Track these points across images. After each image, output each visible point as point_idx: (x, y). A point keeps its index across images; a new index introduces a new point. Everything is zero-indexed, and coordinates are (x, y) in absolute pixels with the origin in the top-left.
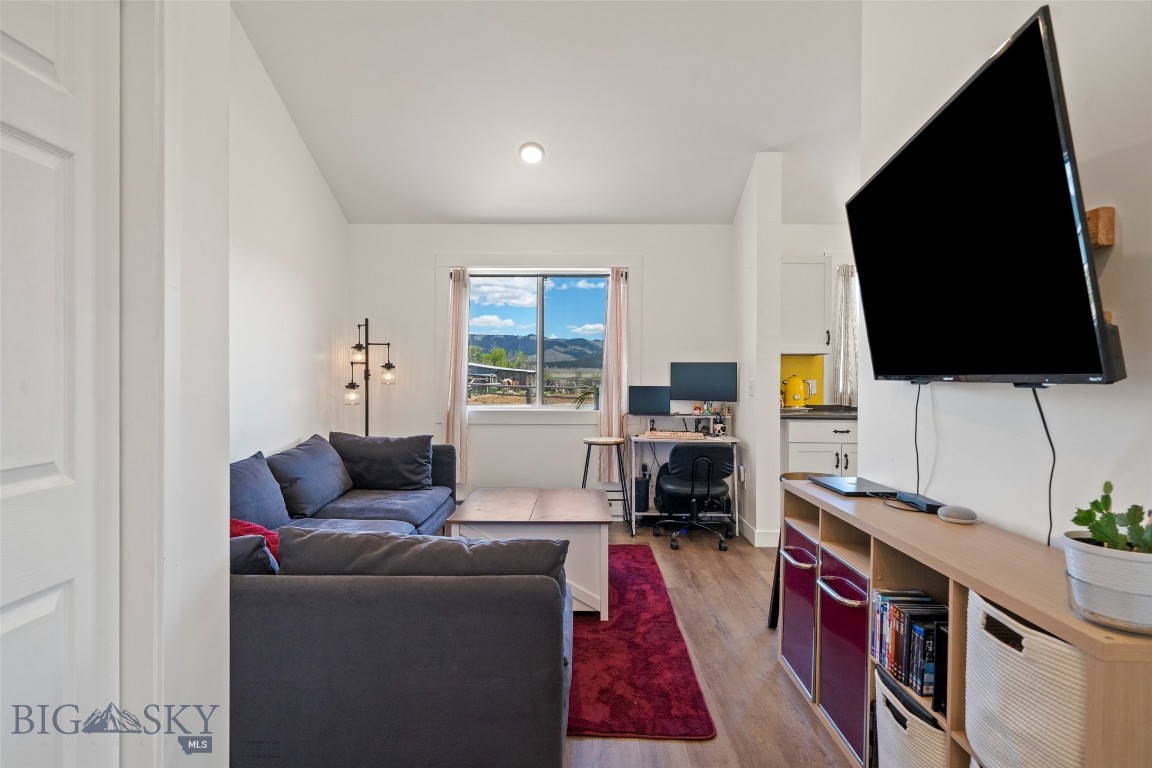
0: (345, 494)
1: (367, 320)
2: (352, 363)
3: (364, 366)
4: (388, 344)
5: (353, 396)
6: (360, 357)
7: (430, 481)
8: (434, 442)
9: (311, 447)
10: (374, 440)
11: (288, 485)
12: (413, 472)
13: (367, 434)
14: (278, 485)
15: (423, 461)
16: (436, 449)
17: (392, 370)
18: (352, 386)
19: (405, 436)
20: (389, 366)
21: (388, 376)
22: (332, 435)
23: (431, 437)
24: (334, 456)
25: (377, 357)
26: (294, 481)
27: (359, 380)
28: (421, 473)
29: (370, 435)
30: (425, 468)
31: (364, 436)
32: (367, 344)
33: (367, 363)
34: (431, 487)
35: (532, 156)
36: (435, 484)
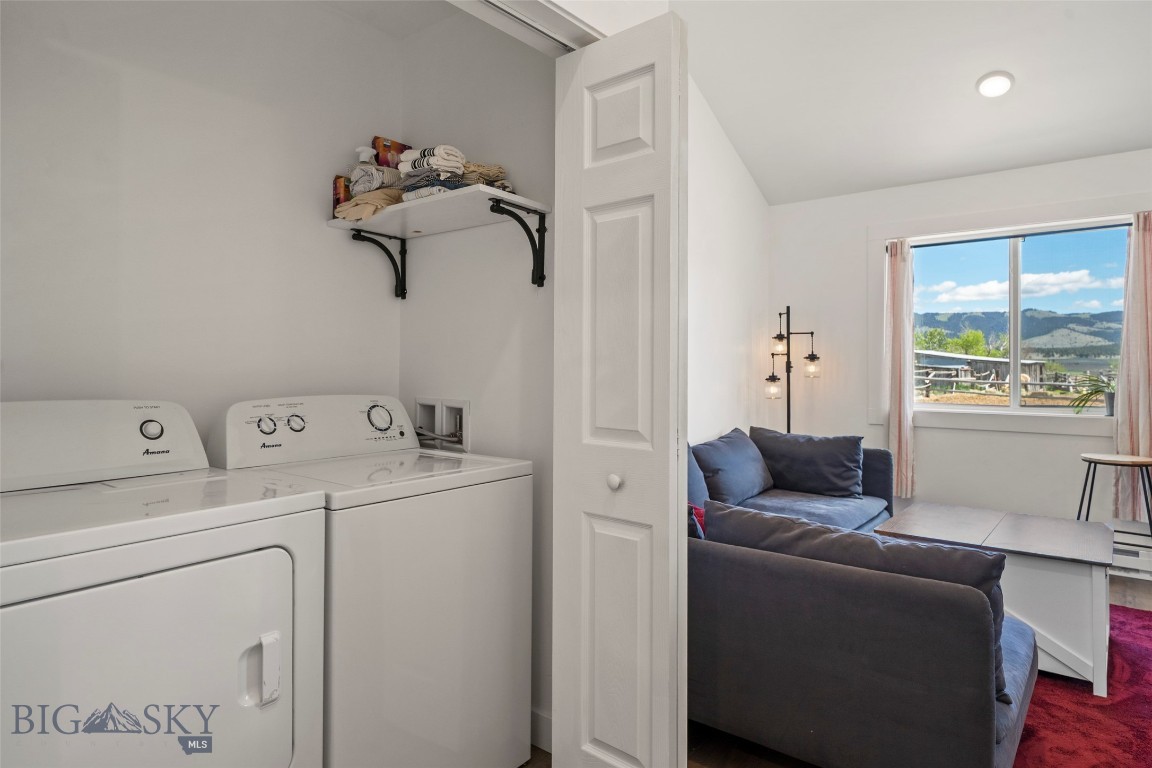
0: (764, 492)
1: (788, 308)
2: (773, 355)
3: (786, 357)
4: (812, 333)
5: (774, 389)
6: (781, 347)
7: (860, 489)
8: (864, 445)
9: (732, 439)
10: (796, 438)
11: (711, 475)
12: (838, 476)
13: (789, 431)
14: (701, 473)
15: (851, 465)
16: (867, 453)
17: (816, 362)
18: (773, 379)
19: (831, 436)
20: (812, 358)
21: (812, 368)
22: (752, 429)
23: (860, 439)
24: (754, 451)
25: (800, 347)
26: (716, 471)
27: (781, 373)
28: (849, 478)
29: (792, 432)
30: (855, 473)
31: (785, 432)
32: (789, 333)
33: (788, 354)
34: (861, 496)
35: (995, 87)
36: (865, 493)
